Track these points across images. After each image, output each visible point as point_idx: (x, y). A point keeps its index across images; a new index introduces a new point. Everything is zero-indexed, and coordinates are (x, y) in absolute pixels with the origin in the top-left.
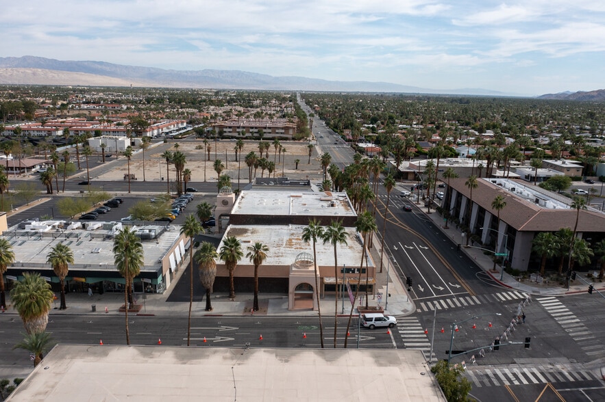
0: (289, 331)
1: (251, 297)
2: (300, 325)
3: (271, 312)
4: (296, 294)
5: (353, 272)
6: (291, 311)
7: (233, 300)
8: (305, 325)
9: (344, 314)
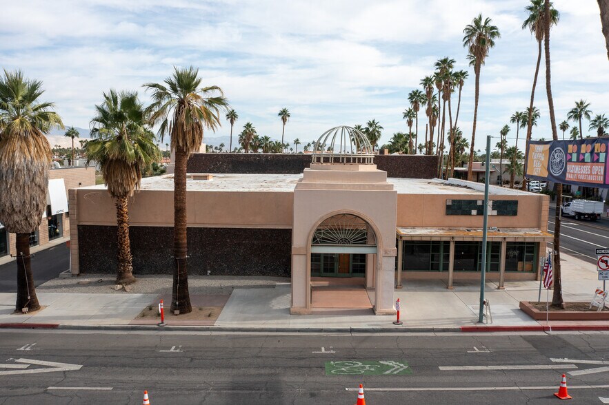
0: (289, 378)
1: (166, 283)
2: (334, 357)
3: (229, 319)
4: (315, 257)
5: (481, 211)
6: (298, 314)
7: (123, 290)
8: (351, 356)
9: (487, 323)
